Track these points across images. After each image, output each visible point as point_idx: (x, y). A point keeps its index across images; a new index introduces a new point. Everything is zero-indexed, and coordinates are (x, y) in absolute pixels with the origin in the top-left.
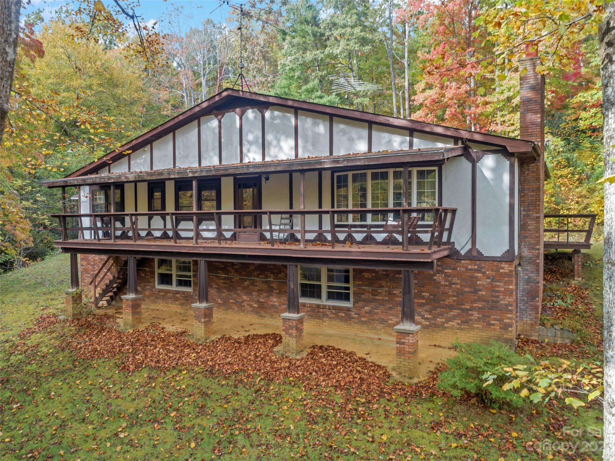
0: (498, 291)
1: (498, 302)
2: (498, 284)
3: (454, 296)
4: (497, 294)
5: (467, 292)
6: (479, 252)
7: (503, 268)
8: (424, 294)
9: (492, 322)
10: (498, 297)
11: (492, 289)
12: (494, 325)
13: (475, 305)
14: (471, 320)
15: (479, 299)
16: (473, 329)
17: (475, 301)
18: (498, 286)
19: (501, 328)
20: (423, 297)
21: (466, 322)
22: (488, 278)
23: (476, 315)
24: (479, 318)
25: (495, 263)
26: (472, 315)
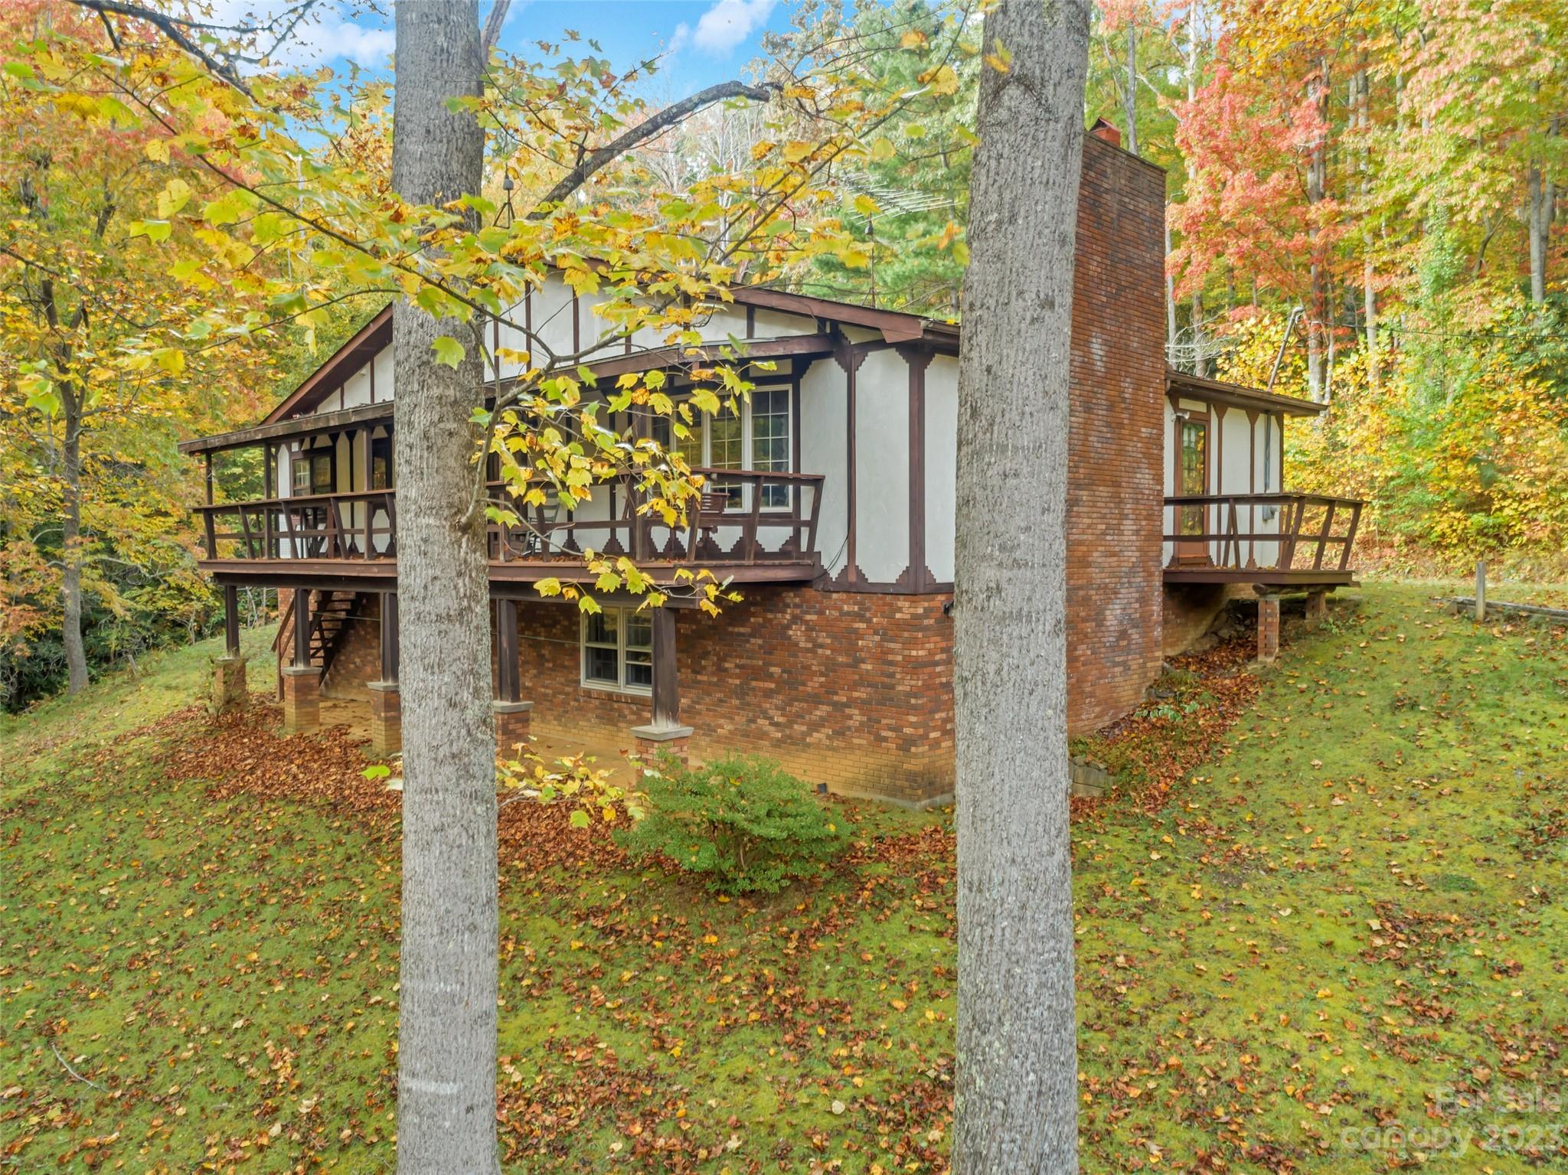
0: (892, 663)
1: (892, 687)
2: (892, 645)
3: (822, 674)
4: (892, 669)
5: (842, 665)
6: (859, 573)
7: (900, 610)
8: (773, 669)
9: (884, 733)
10: (892, 675)
11: (882, 657)
12: (885, 739)
13: (856, 694)
14: (849, 728)
15: (863, 681)
16: (851, 748)
17: (854, 686)
18: (891, 651)
19: (899, 748)
20: (770, 677)
21: (840, 733)
22: (876, 633)
23: (857, 717)
24: (862, 723)
25: (888, 598)
26: (850, 717)
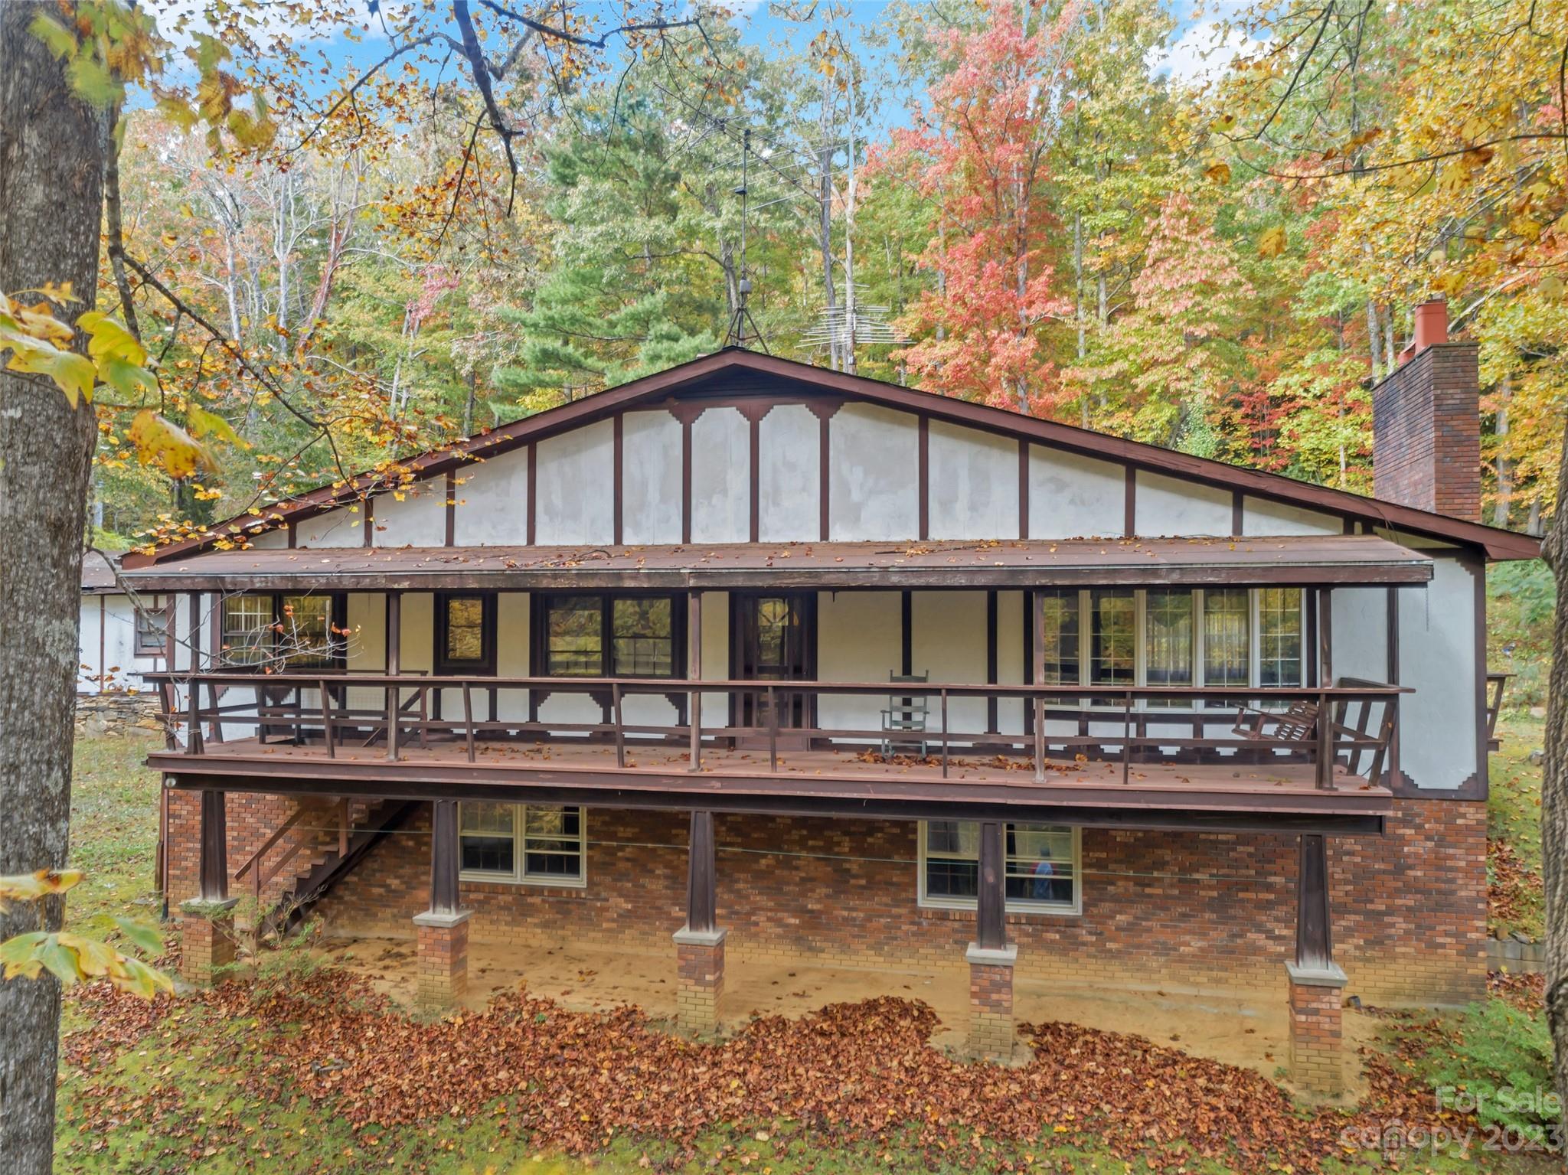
0: (1451, 869)
1: (1453, 892)
2: (1451, 851)
3: (1346, 882)
4: (1450, 875)
5: (1379, 872)
6: (1406, 779)
7: (1463, 816)
8: (1272, 879)
9: (1440, 940)
10: (1453, 881)
11: (1439, 863)
12: (1443, 946)
13: (1399, 902)
14: (1390, 937)
15: (1410, 888)
16: (1394, 958)
17: (1397, 893)
18: (1452, 857)
19: (1460, 953)
20: (1269, 888)
21: (1377, 942)
22: (1428, 838)
23: (1401, 925)
24: (1407, 932)
25: (1445, 805)
26: (1393, 925)
